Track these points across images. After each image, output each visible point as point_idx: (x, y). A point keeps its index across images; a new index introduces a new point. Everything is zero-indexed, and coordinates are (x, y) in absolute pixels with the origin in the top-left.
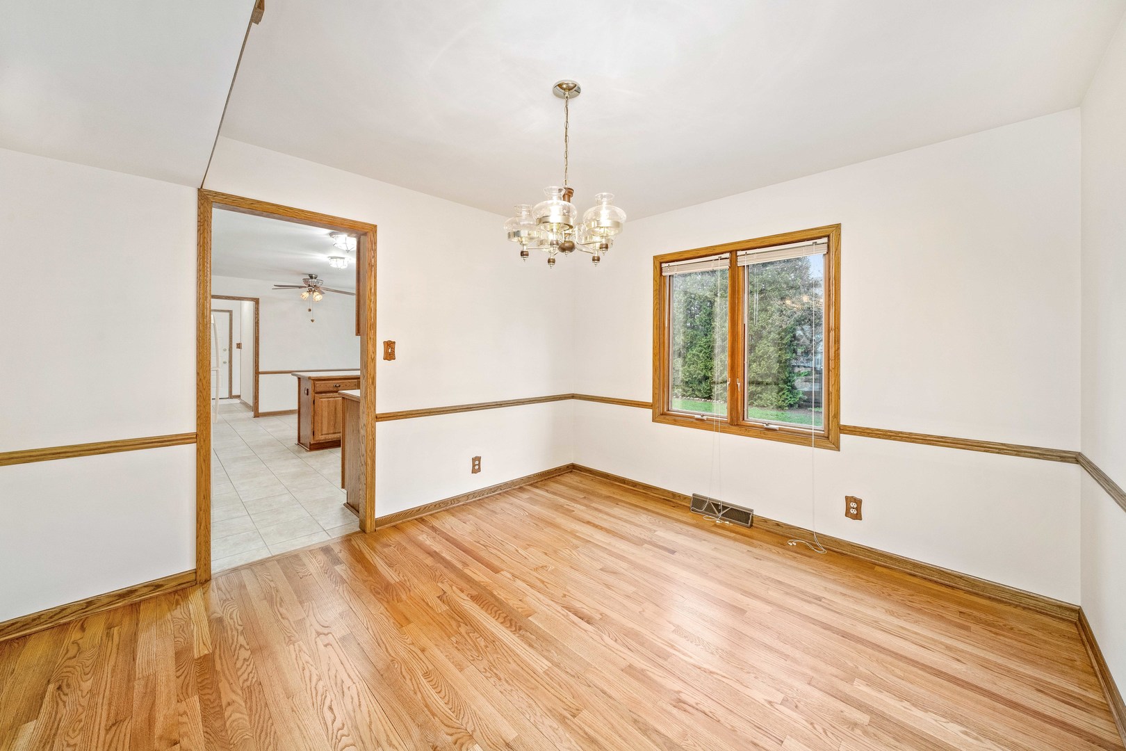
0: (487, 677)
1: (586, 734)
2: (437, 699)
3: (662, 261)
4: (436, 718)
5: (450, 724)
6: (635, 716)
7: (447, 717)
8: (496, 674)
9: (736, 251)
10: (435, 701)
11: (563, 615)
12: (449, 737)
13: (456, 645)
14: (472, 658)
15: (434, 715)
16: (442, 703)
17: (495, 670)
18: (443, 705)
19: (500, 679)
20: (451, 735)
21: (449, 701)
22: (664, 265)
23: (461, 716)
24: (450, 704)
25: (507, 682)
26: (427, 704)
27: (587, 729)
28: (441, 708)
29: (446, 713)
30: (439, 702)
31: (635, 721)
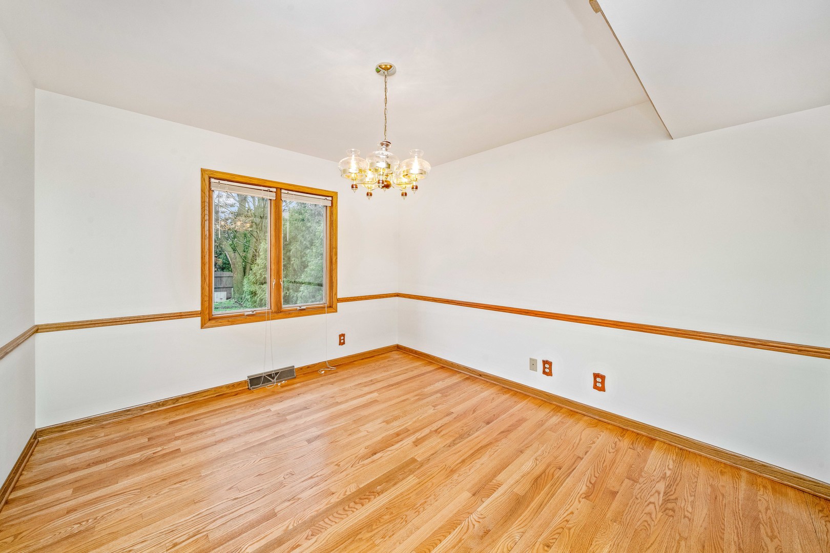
0: (424, 510)
1: (460, 463)
2: (447, 541)
3: (211, 176)
4: (463, 538)
5: (466, 528)
6: (447, 445)
7: (461, 531)
8: (420, 505)
9: (281, 189)
10: (449, 542)
11: (362, 467)
12: (476, 526)
13: (387, 538)
14: (404, 523)
15: (460, 540)
16: (449, 537)
17: (418, 506)
18: (452, 535)
19: (426, 502)
20: (474, 525)
21: (448, 532)
22: (212, 180)
23: (458, 522)
24: (450, 530)
25: (428, 498)
26: (452, 548)
27: (457, 463)
28: (455, 536)
29: (458, 532)
30: (449, 539)
31: (449, 446)
